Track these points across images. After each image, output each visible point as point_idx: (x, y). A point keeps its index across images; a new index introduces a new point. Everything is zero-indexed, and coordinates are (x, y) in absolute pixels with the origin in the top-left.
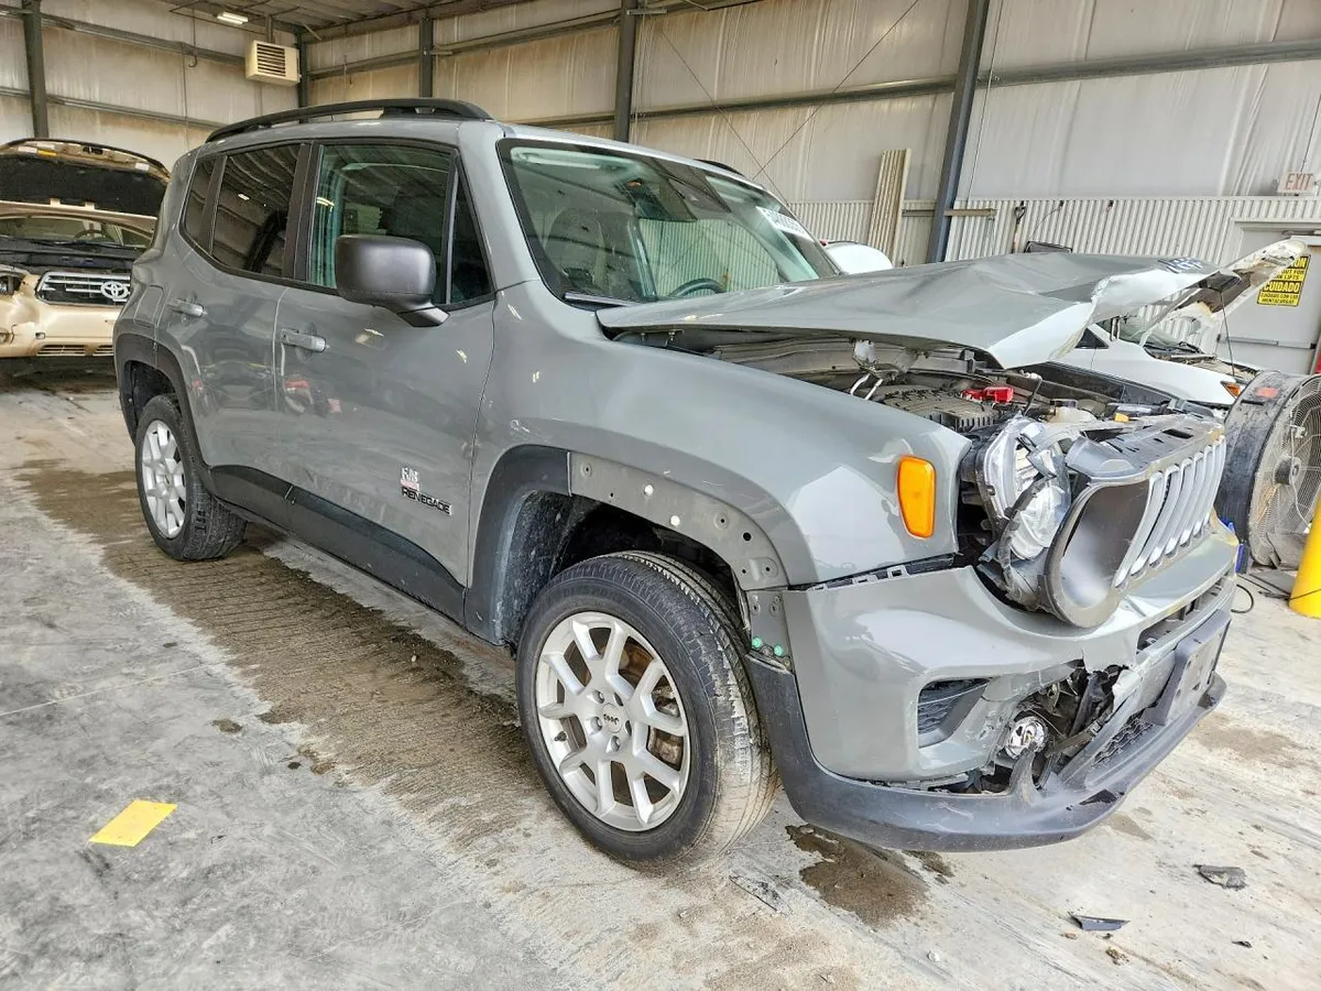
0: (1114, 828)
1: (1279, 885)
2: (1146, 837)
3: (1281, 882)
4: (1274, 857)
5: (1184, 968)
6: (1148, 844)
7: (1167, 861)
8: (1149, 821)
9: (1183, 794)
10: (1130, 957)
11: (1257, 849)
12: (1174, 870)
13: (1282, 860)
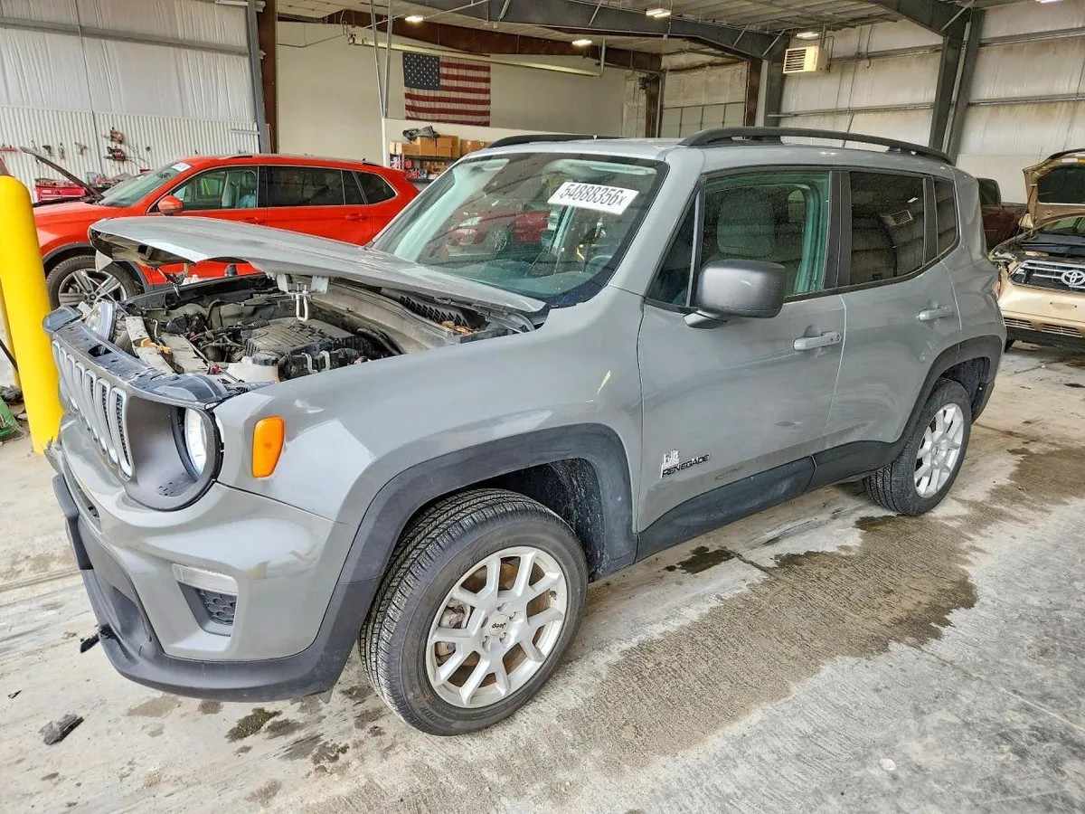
0: (155, 699)
1: (19, 762)
2: (132, 713)
3: (21, 765)
4: (41, 785)
5: (35, 658)
6: (124, 708)
7: (102, 708)
8: (143, 727)
9: (153, 782)
10: (63, 641)
11: (55, 780)
12: (91, 706)
13: (31, 789)
